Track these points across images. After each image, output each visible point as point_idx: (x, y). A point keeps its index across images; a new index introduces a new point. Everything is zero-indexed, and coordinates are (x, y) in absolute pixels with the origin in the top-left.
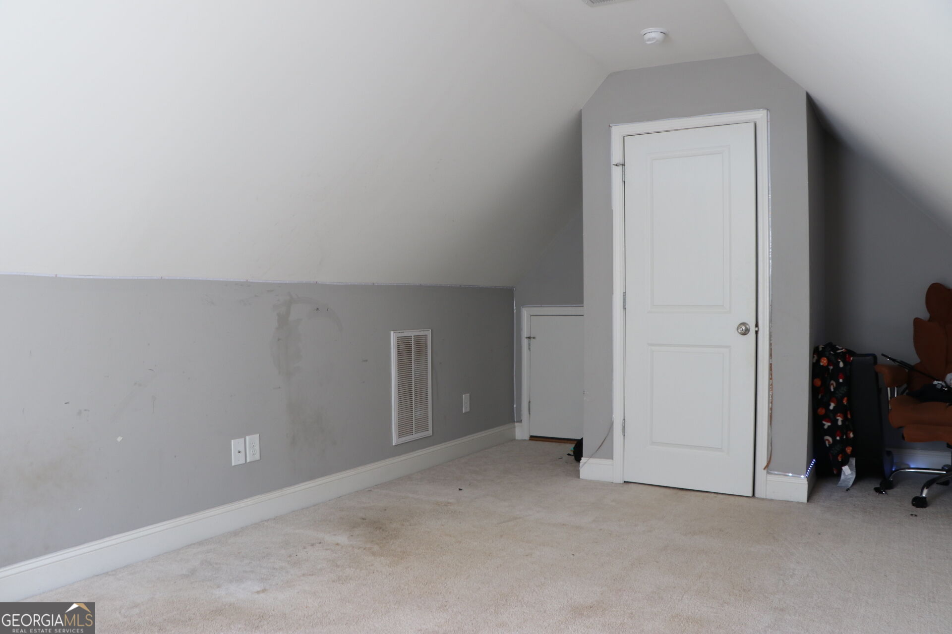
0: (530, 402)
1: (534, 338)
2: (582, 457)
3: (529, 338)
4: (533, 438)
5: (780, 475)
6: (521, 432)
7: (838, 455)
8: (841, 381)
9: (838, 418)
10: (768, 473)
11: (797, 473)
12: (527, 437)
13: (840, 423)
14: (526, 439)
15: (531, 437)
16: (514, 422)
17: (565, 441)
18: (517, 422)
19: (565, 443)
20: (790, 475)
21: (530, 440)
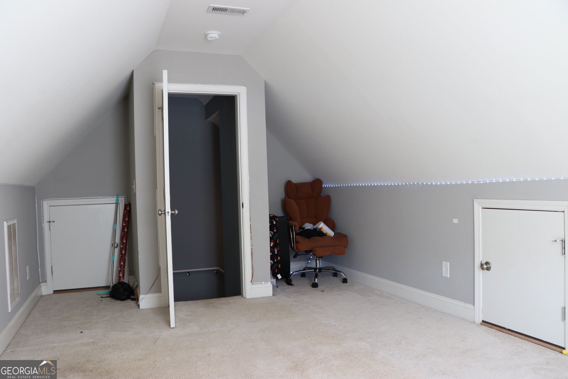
0: (52, 267)
1: (54, 222)
2: (140, 294)
3: (50, 222)
4: (55, 292)
5: (258, 284)
6: (46, 289)
7: (275, 270)
8: (275, 231)
9: (275, 250)
10: (252, 284)
11: (266, 281)
12: (52, 292)
13: (276, 253)
14: (51, 293)
15: (54, 291)
16: (40, 283)
17: (83, 290)
18: (42, 283)
19: (86, 291)
20: (263, 283)
21: (53, 293)
